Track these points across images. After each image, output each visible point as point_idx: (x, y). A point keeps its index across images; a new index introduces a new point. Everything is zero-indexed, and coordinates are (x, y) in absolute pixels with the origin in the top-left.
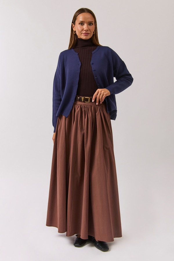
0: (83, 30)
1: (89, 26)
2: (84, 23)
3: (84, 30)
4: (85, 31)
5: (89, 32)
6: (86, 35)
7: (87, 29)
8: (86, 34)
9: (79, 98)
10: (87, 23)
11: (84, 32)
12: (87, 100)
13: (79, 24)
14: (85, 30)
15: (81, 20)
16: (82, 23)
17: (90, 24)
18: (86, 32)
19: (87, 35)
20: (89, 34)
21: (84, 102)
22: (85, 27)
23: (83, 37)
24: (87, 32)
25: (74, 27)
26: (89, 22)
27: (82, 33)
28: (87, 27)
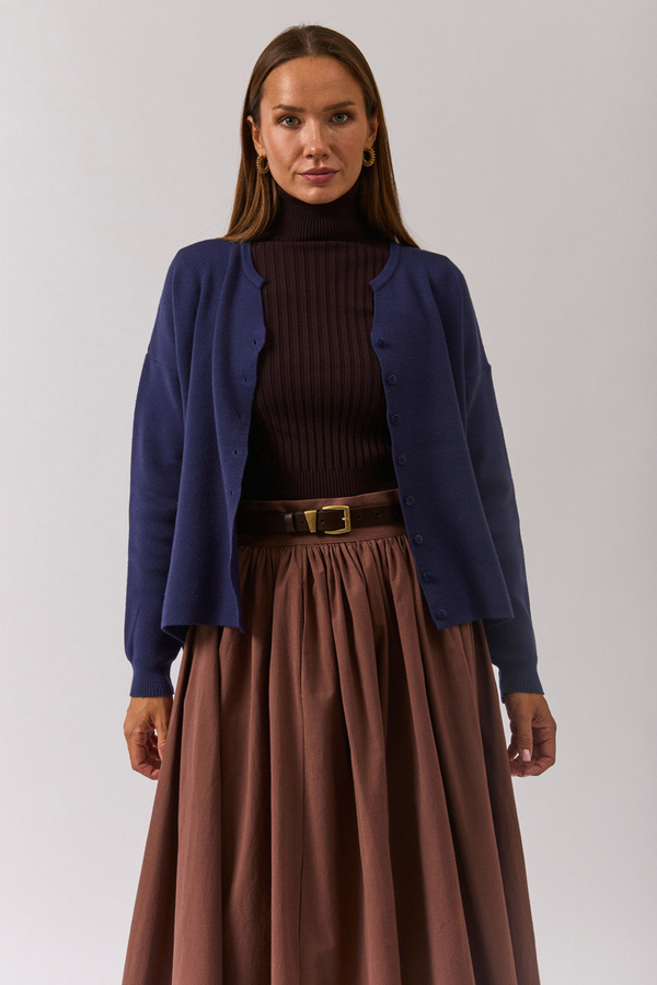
0: (299, 153)
1: (331, 131)
2: (300, 116)
3: (305, 153)
4: (311, 161)
5: (333, 163)
6: (316, 184)
7: (318, 150)
8: (321, 176)
9: (290, 516)
10: (317, 116)
11: (309, 165)
12: (333, 519)
13: (278, 120)
14: (310, 156)
15: (287, 98)
16: (291, 118)
17: (337, 115)
18: (317, 162)
19: (326, 181)
20: (335, 172)
21: (320, 533)
22: (309, 134)
23: (308, 193)
24: (322, 165)
26: (327, 109)
27: (295, 172)
28: (321, 134)
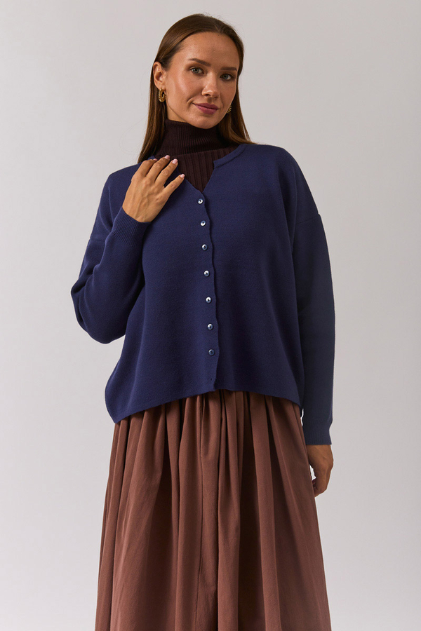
0: (198, 92)
1: (221, 83)
2: (205, 67)
3: (204, 93)
4: (206, 97)
5: (218, 104)
7: (215, 93)
10: (216, 71)
11: (199, 101)
14: (207, 95)
16: (198, 68)
17: (225, 74)
18: (210, 100)
19: (211, 113)
20: (217, 109)
23: (194, 117)
24: (212, 103)
25: (160, 74)
26: (221, 68)
27: (191, 103)
28: (217, 84)
